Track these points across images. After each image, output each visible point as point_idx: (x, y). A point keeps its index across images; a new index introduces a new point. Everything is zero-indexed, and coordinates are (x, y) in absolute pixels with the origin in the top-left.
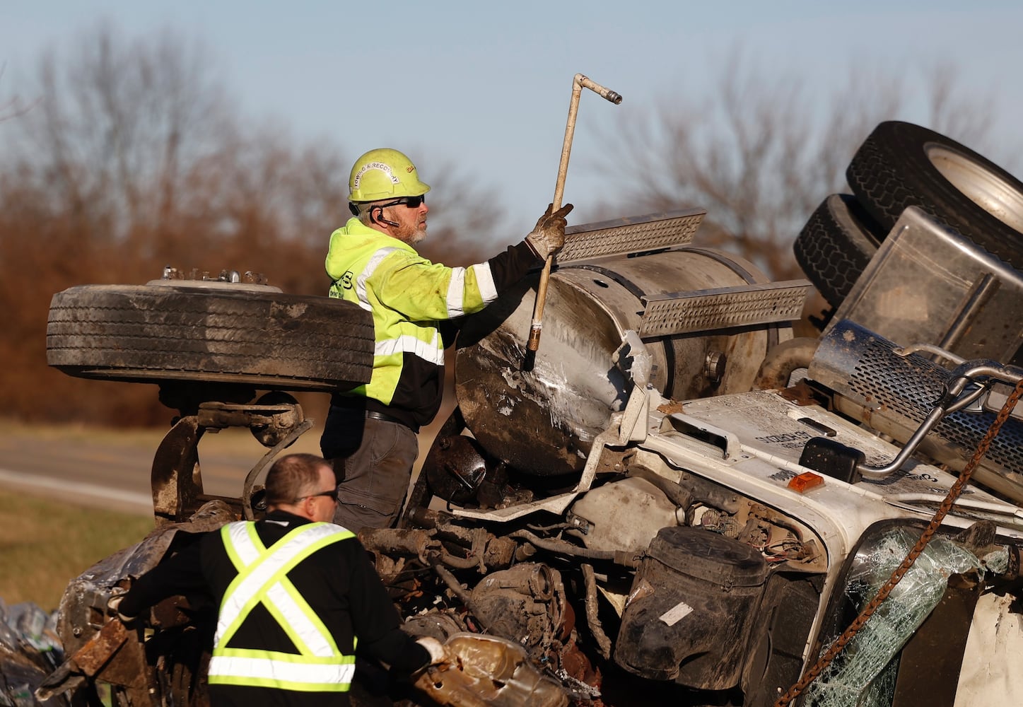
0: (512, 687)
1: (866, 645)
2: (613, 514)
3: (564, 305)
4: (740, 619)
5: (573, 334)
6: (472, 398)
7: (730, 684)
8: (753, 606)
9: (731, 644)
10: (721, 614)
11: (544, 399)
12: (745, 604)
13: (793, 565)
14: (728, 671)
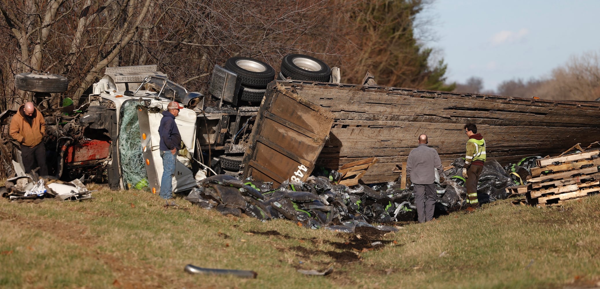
7: (103, 128)
14: (101, 126)
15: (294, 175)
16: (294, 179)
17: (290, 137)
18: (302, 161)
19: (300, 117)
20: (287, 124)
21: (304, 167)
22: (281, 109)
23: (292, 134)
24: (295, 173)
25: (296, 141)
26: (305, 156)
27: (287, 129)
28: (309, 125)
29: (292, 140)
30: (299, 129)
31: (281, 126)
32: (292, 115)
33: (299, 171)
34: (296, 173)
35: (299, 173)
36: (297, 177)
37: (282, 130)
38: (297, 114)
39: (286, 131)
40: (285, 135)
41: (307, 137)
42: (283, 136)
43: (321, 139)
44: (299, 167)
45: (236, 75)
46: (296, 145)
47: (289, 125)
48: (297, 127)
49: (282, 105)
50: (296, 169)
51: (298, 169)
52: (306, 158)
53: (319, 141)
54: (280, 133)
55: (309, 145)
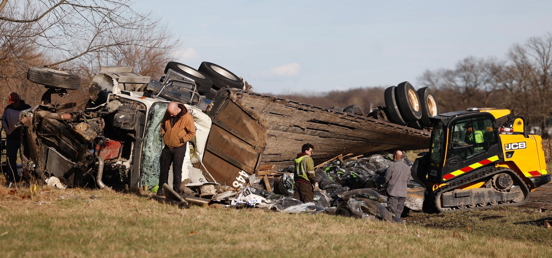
0: (88, 131)
1: (154, 122)
2: (112, 106)
3: (106, 78)
4: (133, 118)
5: (108, 83)
6: (92, 95)
7: (133, 129)
8: (135, 115)
9: (132, 122)
10: (129, 117)
11: (104, 94)
12: (133, 115)
13: (141, 110)
14: (132, 126)
15: (237, 180)
16: (236, 184)
17: (233, 143)
18: (244, 167)
19: (244, 125)
20: (232, 131)
21: (245, 172)
22: (228, 116)
23: (234, 141)
24: (237, 178)
25: (239, 148)
26: (246, 162)
27: (231, 135)
28: (251, 133)
29: (235, 146)
30: (242, 136)
31: (226, 132)
32: (237, 122)
33: (240, 177)
34: (239, 179)
35: (241, 179)
36: (240, 182)
37: (226, 137)
38: (242, 122)
39: (230, 137)
40: (229, 141)
41: (247, 145)
42: (227, 142)
43: (261, 147)
44: (240, 173)
45: (193, 81)
46: (239, 152)
47: (233, 132)
48: (240, 135)
49: (230, 113)
50: (238, 175)
51: (239, 174)
52: (247, 164)
53: (259, 148)
54: (224, 139)
55: (249, 153)
